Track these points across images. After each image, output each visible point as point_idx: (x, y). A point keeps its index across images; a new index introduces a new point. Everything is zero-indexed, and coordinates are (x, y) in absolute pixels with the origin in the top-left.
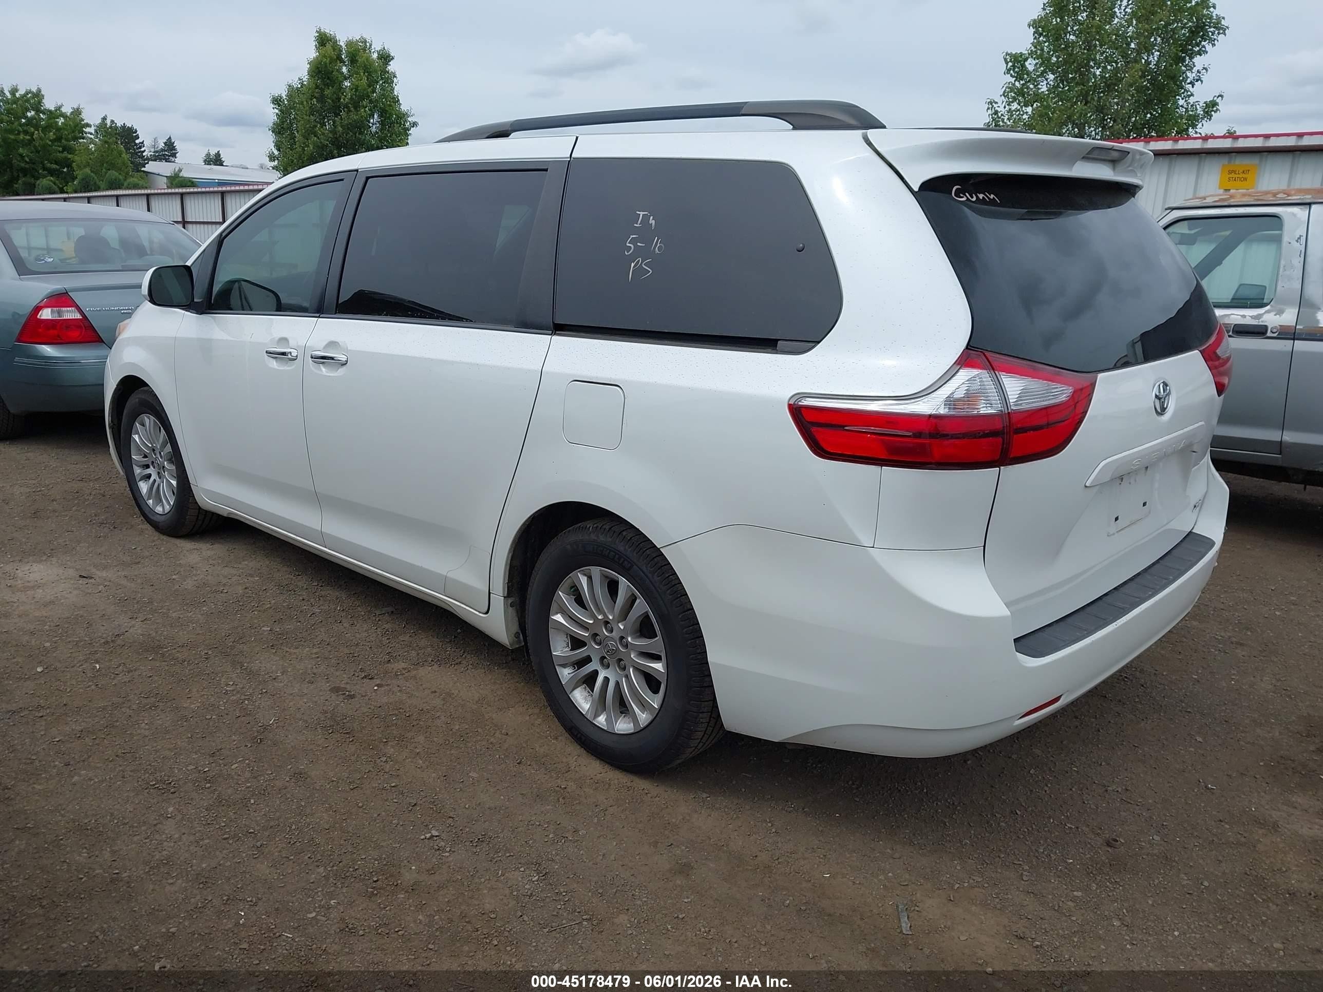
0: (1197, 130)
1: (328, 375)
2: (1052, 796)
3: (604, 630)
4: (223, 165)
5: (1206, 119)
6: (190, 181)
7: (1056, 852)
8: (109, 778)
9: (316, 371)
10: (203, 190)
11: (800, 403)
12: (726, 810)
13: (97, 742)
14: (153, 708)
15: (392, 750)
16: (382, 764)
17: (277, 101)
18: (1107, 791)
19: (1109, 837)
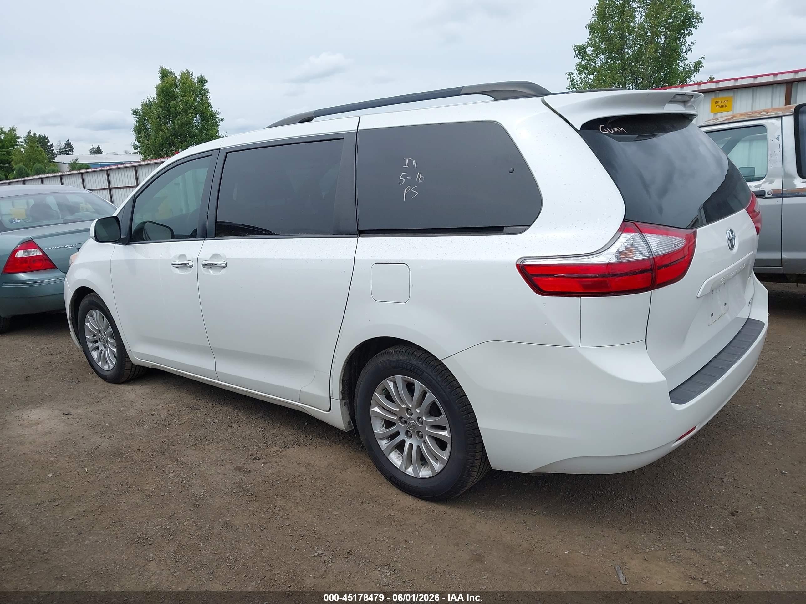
0: (691, 79)
1: (215, 274)
2: (691, 488)
3: (407, 414)
4: (102, 154)
5: (696, 72)
6: (86, 165)
7: (702, 523)
8: (108, 539)
9: (206, 273)
10: (95, 169)
11: (524, 263)
12: (496, 519)
13: (96, 517)
14: (127, 492)
15: (281, 503)
16: (277, 512)
17: (135, 113)
18: (723, 481)
19: (732, 510)
